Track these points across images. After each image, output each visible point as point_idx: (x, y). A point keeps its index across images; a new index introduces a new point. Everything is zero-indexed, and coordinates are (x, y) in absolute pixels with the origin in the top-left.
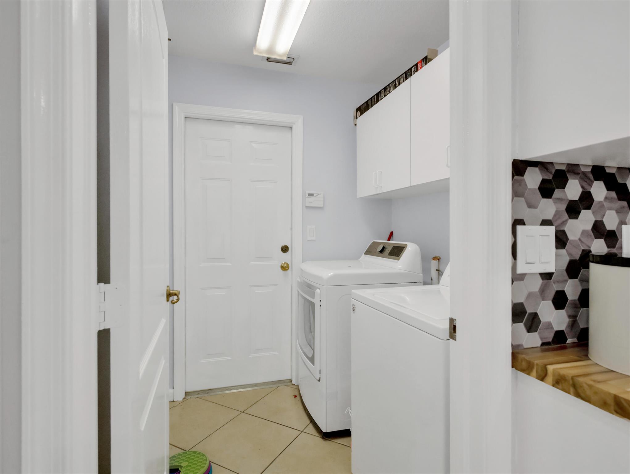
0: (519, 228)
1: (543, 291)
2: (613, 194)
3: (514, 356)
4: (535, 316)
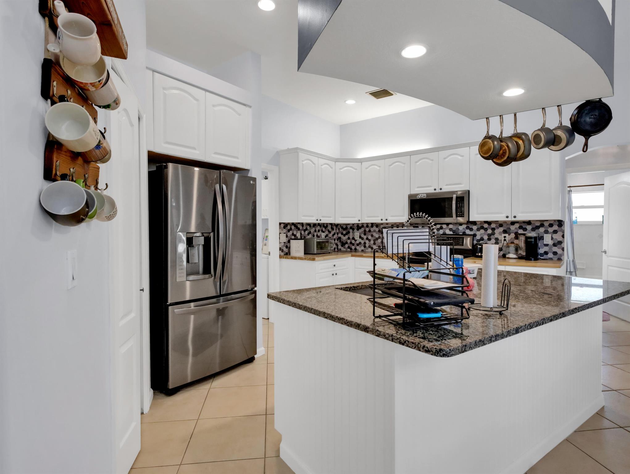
0: (280, 234)
1: (284, 245)
2: (295, 228)
3: (280, 256)
4: (283, 250)
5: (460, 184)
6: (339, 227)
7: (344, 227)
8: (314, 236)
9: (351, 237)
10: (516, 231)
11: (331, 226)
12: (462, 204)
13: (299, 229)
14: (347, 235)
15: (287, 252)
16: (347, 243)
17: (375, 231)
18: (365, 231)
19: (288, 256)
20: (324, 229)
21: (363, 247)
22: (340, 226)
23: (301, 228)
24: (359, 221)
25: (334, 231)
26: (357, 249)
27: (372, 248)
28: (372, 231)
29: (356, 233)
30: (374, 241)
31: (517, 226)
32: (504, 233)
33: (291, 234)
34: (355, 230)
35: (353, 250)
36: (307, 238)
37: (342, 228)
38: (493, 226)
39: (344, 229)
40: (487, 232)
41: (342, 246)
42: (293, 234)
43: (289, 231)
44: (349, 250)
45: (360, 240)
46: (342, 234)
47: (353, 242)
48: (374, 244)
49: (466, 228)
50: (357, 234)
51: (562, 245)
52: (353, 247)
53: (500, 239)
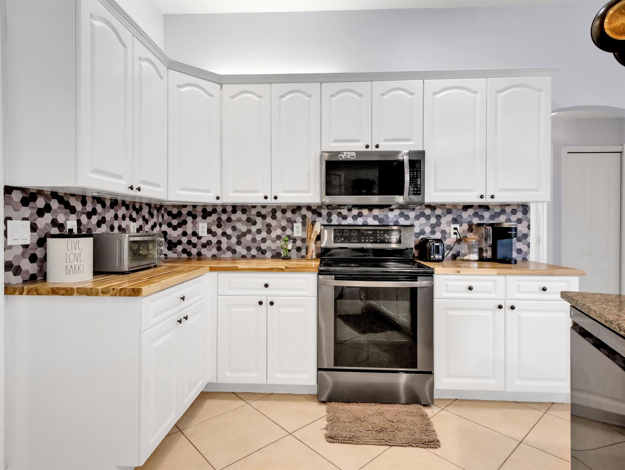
0: (9, 222)
1: (23, 254)
2: (62, 206)
3: (6, 288)
4: (19, 267)
5: (408, 140)
6: (163, 212)
7: (175, 211)
8: (112, 228)
9: (189, 232)
10: (470, 220)
11: (148, 210)
12: (417, 173)
13: (73, 210)
14: (180, 227)
15: (35, 272)
16: (180, 242)
17: (239, 220)
18: (219, 219)
19: (38, 285)
20: (134, 215)
21: (215, 249)
22: (166, 209)
23: (79, 207)
24: (218, 198)
25: (155, 220)
26: (203, 253)
27: (234, 252)
28: (234, 220)
29: (200, 224)
30: (239, 237)
31: (471, 212)
32: (453, 223)
33: (49, 222)
34: (199, 218)
35: (194, 255)
36: (97, 232)
37: (170, 214)
38: (438, 212)
39: (174, 217)
40: (430, 222)
41: (169, 249)
42: (54, 223)
43: (41, 213)
44: (185, 256)
45: (210, 237)
46: (170, 225)
47: (194, 240)
48: (239, 243)
49: (399, 215)
50: (202, 227)
51: (527, 239)
52: (194, 251)
53: (448, 232)
